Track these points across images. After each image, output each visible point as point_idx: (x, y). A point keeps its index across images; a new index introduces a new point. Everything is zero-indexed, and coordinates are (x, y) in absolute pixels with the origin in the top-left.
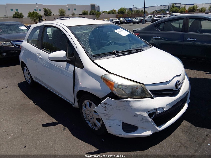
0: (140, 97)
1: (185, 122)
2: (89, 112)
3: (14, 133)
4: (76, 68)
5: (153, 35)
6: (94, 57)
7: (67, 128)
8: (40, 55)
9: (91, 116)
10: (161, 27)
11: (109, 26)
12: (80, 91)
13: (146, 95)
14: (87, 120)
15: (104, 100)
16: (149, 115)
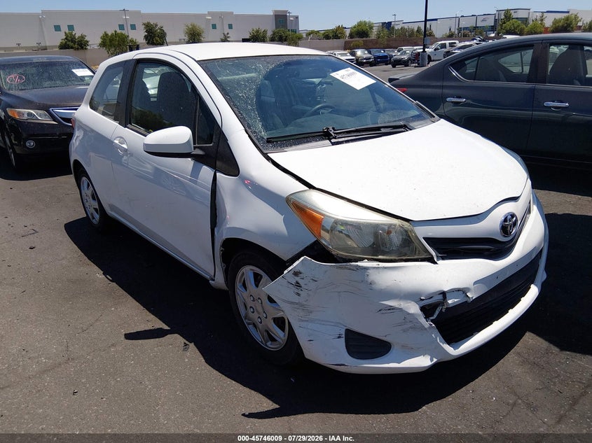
0: (397, 258)
1: (531, 338)
2: (254, 301)
3: (48, 354)
4: (218, 174)
5: (446, 91)
6: (268, 143)
7: (193, 344)
8: (123, 140)
9: (258, 313)
10: (470, 69)
11: (315, 61)
12: (228, 240)
13: (414, 251)
14: (249, 324)
15: (295, 264)
16: (422, 309)
